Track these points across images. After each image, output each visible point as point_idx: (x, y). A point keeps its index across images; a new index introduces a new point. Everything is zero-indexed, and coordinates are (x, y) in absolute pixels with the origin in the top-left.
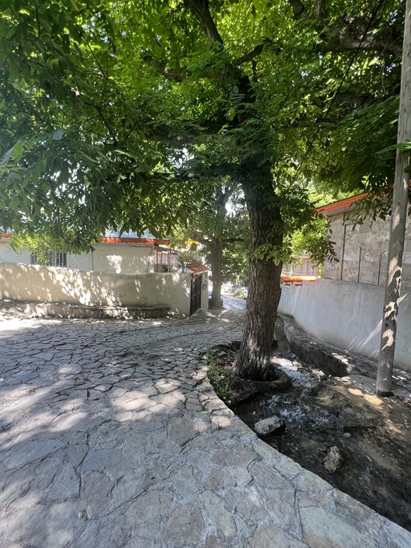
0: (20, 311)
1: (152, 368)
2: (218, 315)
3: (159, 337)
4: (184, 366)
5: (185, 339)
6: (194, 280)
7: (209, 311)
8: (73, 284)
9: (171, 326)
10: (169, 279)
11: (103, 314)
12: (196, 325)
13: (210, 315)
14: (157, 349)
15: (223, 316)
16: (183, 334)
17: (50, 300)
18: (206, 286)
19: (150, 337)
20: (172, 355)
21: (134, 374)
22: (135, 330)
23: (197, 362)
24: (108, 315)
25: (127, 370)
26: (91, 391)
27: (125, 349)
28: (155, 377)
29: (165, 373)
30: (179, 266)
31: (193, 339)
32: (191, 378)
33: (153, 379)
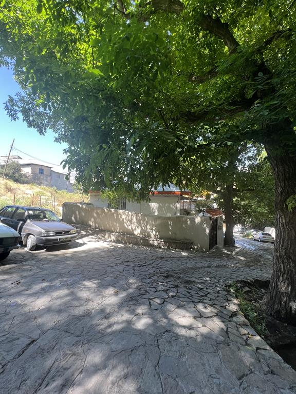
0: (103, 237)
1: (190, 291)
2: (233, 252)
3: (189, 265)
4: (217, 295)
5: (210, 270)
6: (211, 222)
7: (224, 248)
8: (131, 221)
9: (195, 257)
10: (193, 220)
11: (148, 243)
12: (216, 259)
13: (225, 251)
14: (189, 276)
15: (237, 254)
16: (206, 265)
17: (118, 231)
18: (221, 227)
19: (182, 264)
20: (202, 283)
21: (178, 294)
22: (170, 257)
23: (226, 293)
24: (151, 244)
25: (172, 289)
26: (151, 301)
27: (166, 271)
28: (194, 299)
29: (201, 298)
30: (196, 211)
31: (216, 271)
32: (225, 308)
33: (193, 302)
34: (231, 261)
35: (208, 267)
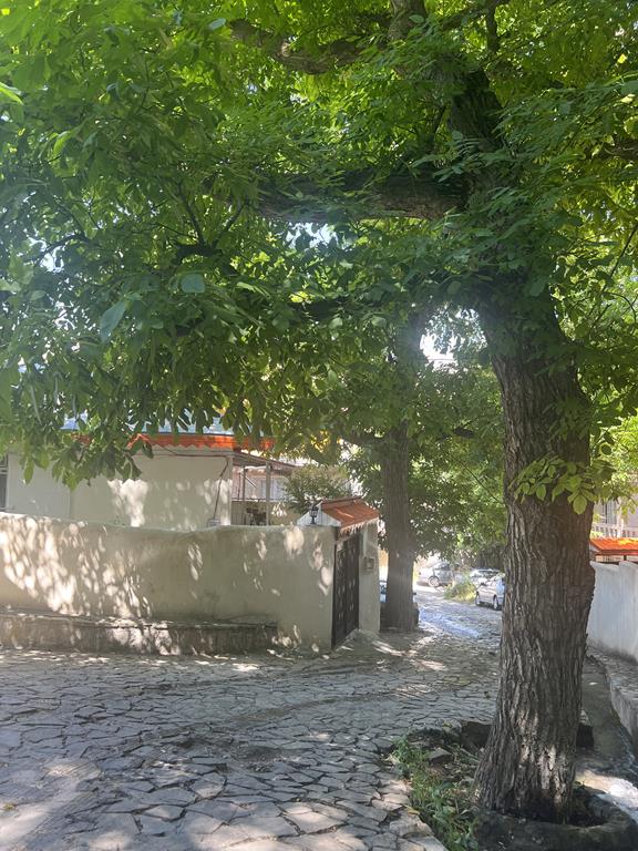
1: (265, 776)
2: (409, 649)
3: (262, 703)
4: (348, 776)
5: (330, 709)
6: (340, 547)
7: (382, 638)
8: (33, 557)
9: (283, 675)
10: (277, 542)
11: (104, 639)
12: (353, 676)
13: (386, 649)
14: (263, 734)
15: (422, 654)
16: (321, 697)
18: (373, 563)
19: (238, 703)
20: (307, 750)
21: (227, 788)
22: (195, 684)
23: (377, 768)
24: (116, 643)
25: (206, 778)
26: (141, 817)
27: (184, 729)
28: (278, 796)
29: (301, 790)
30: (290, 507)
31: (352, 711)
32: (370, 805)
33: (276, 802)
34: (401, 676)
35: (327, 702)
